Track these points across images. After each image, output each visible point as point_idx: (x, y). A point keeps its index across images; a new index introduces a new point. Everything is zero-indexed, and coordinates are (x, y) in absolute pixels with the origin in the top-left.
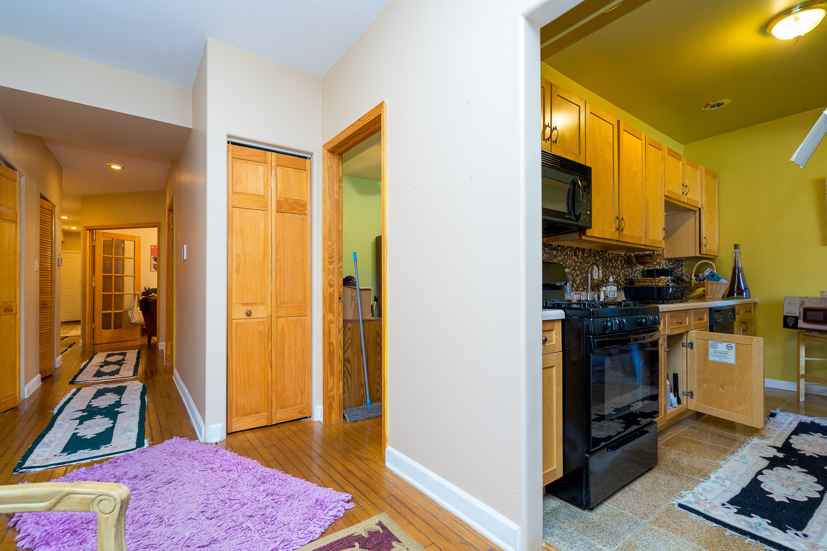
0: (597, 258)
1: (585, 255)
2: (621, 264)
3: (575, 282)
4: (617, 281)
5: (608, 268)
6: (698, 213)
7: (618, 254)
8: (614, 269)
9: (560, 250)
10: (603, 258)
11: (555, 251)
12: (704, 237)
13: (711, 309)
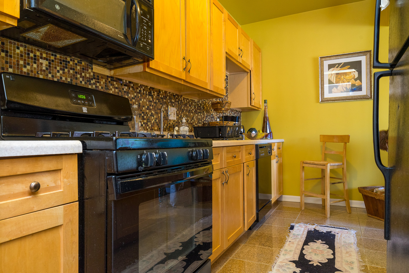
0: (173, 101)
1: (160, 96)
2: (195, 109)
3: (150, 122)
4: (191, 124)
5: (183, 111)
6: (249, 74)
7: (192, 100)
8: (188, 112)
9: (132, 87)
10: (178, 102)
11: (126, 87)
12: (253, 92)
13: (257, 146)
